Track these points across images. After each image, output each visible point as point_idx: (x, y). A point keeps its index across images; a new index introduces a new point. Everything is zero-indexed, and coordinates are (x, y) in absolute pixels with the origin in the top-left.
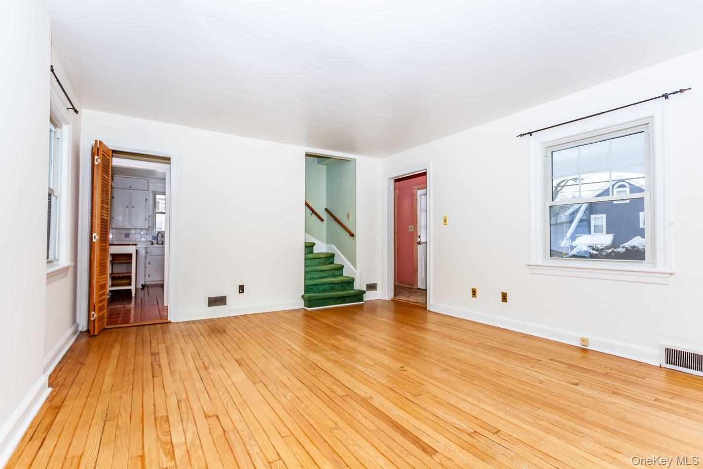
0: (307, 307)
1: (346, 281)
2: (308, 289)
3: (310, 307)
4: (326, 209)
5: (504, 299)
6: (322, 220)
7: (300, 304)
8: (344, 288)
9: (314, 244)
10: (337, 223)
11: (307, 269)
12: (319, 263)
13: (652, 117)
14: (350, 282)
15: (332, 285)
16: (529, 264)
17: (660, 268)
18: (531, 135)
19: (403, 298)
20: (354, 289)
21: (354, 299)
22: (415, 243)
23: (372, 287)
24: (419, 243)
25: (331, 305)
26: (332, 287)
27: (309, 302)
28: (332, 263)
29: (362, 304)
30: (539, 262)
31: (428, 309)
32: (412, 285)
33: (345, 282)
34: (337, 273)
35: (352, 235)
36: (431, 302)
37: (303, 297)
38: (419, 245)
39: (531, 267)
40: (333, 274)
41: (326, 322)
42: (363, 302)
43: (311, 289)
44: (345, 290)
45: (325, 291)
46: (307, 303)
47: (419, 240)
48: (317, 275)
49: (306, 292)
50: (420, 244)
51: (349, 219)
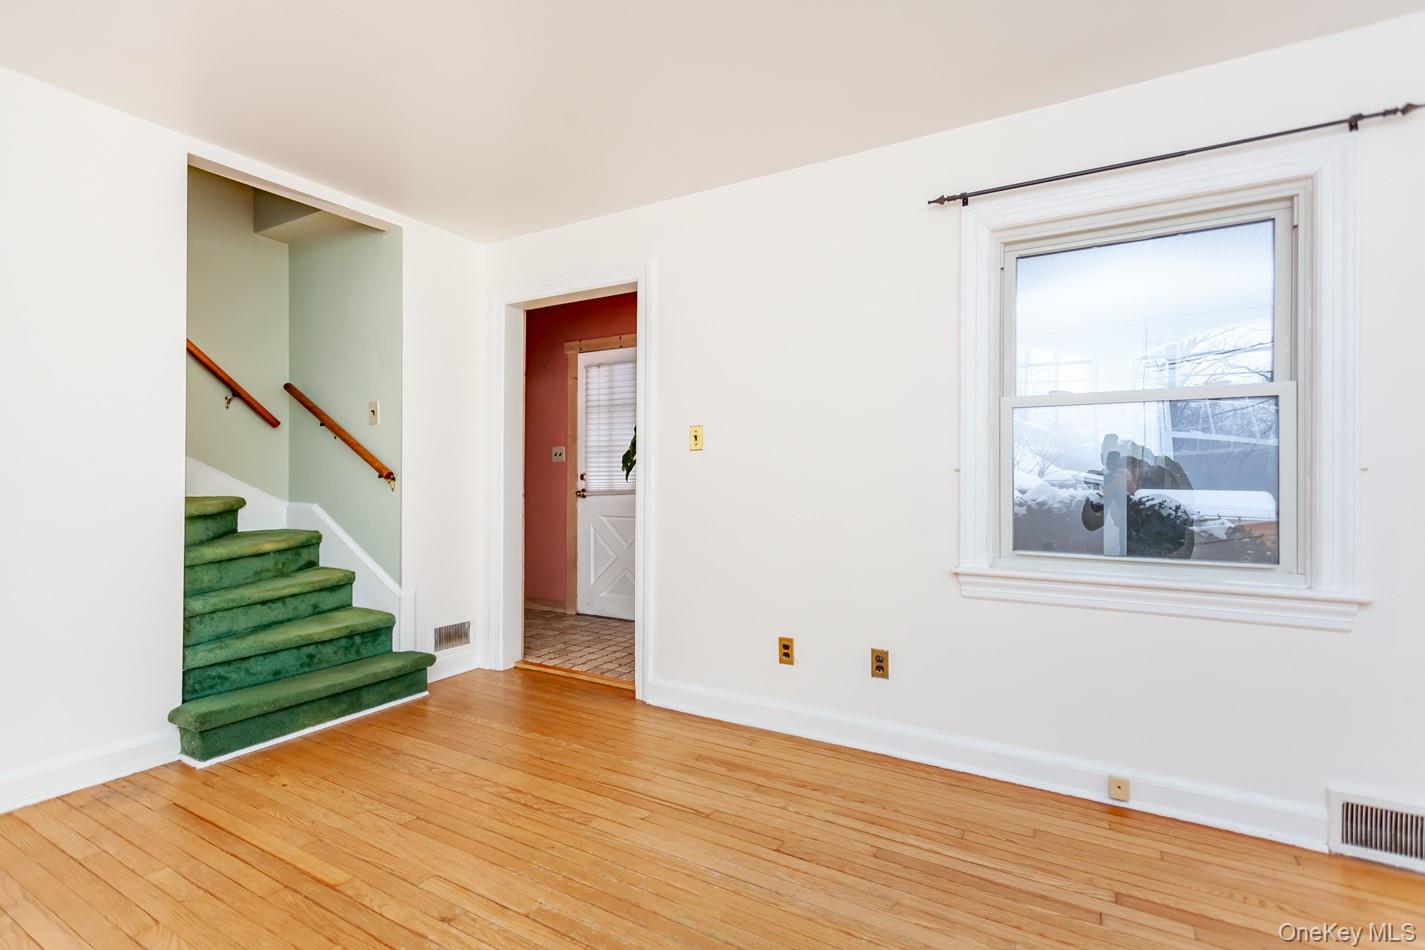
0: (193, 755)
1: (365, 628)
2: (195, 683)
3: (204, 757)
4: (288, 387)
5: (879, 668)
6: (274, 423)
7: (164, 746)
8: (358, 652)
9: (242, 503)
10: (331, 435)
11: (198, 605)
12: (257, 573)
13: (1311, 177)
14: (379, 631)
15: (311, 650)
16: (958, 570)
17: (1328, 588)
18: (965, 203)
19: (549, 660)
20: (395, 649)
21: (393, 689)
22: (571, 494)
23: (453, 635)
24: (582, 494)
25: (304, 727)
26: (311, 657)
27: (206, 736)
28: (312, 564)
29: (423, 701)
30: (982, 565)
31: (638, 696)
32: (562, 605)
33: (362, 634)
34: (329, 600)
35: (389, 476)
36: (651, 677)
37: (173, 717)
38: (580, 500)
39: (962, 579)
40: (315, 606)
41: (274, 845)
42: (426, 693)
43: (220, 677)
44: (360, 659)
45: (277, 676)
46: (197, 742)
47: (581, 485)
48: (243, 621)
49: (189, 693)
50: (584, 497)
51: (374, 423)
